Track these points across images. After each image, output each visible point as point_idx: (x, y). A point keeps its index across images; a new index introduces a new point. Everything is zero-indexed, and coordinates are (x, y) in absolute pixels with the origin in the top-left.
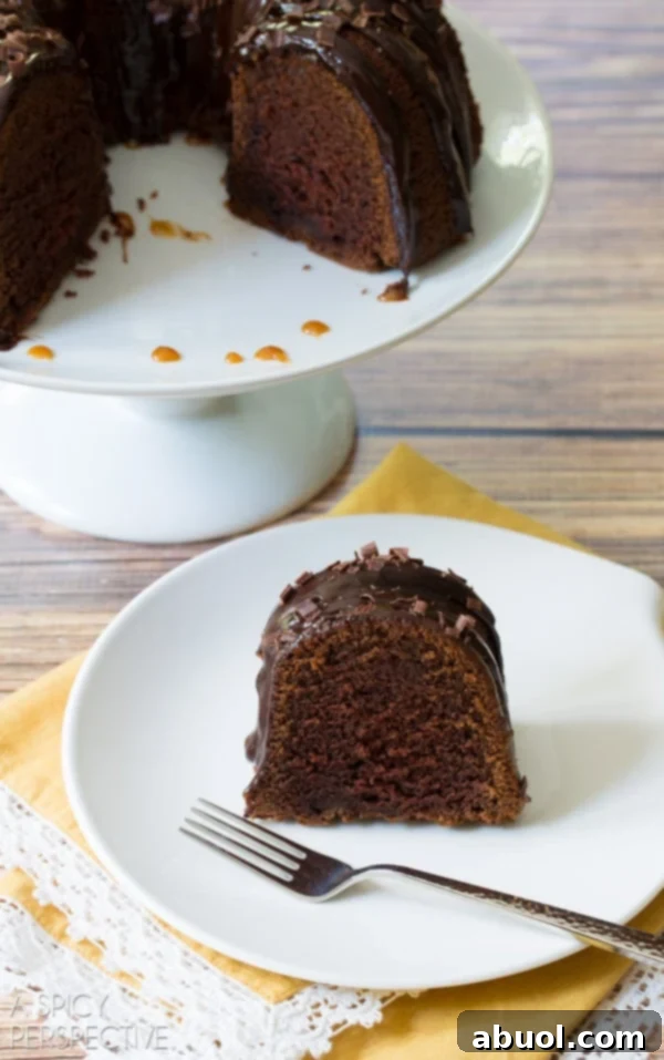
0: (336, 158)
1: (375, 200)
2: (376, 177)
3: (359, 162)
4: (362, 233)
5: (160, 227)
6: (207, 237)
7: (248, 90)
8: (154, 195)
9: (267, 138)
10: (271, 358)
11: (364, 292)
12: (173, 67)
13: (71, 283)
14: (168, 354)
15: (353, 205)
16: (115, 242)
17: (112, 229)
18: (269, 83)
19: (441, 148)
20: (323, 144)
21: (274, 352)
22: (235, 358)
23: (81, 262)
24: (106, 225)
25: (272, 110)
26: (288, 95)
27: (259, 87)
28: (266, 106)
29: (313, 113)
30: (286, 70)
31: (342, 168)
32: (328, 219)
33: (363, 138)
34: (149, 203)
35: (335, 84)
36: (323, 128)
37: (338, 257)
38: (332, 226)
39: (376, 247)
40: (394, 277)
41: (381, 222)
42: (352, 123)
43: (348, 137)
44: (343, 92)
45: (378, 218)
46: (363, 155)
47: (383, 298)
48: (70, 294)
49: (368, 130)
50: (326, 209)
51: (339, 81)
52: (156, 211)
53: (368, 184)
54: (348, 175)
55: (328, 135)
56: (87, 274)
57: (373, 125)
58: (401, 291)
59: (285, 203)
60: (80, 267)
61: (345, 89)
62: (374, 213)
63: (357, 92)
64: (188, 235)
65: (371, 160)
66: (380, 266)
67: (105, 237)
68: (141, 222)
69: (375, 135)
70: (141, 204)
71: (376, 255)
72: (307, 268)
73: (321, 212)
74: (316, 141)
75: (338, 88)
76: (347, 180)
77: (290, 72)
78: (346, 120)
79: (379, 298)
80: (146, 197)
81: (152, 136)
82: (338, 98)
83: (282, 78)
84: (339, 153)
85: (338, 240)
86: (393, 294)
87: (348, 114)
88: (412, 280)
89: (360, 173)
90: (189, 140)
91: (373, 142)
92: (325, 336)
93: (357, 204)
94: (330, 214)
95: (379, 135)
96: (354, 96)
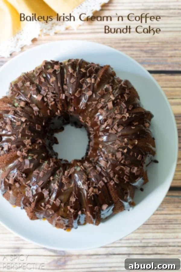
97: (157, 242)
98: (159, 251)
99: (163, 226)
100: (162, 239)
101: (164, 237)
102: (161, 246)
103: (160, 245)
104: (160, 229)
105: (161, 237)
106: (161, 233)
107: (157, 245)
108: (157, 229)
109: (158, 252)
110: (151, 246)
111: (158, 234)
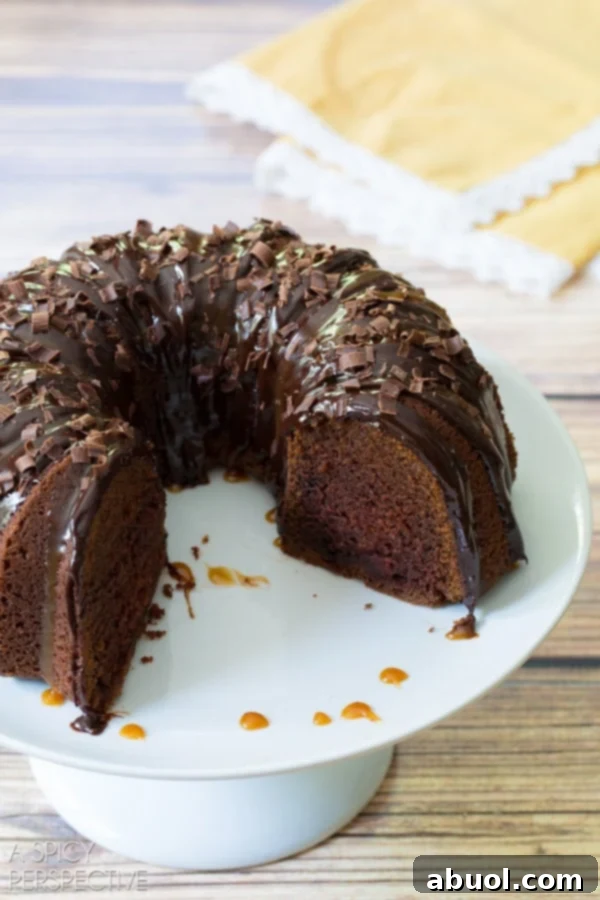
0: (397, 508)
1: (440, 546)
2: (441, 526)
3: (422, 513)
4: (425, 573)
5: (219, 575)
6: (265, 581)
7: (304, 449)
8: (206, 540)
9: (323, 489)
10: (359, 716)
11: (431, 630)
12: (214, 417)
13: (145, 647)
14: (255, 720)
15: (414, 549)
16: (178, 595)
17: (173, 583)
18: (327, 444)
19: (497, 491)
20: (383, 497)
21: (359, 709)
22: (323, 719)
23: (150, 622)
24: (166, 579)
25: (330, 466)
26: (348, 455)
27: (317, 447)
28: (324, 463)
29: (374, 470)
30: (346, 433)
31: (404, 517)
32: (387, 560)
33: (428, 493)
34: (203, 549)
35: (400, 448)
36: (384, 483)
37: (397, 593)
38: (392, 565)
39: (440, 585)
40: (459, 613)
41: (445, 565)
42: (416, 481)
43: (411, 491)
44: (407, 454)
45: (442, 561)
46: (428, 507)
47: (451, 636)
48: (146, 660)
49: (433, 486)
50: (387, 551)
51: (403, 445)
52: (211, 557)
53: (432, 531)
54: (411, 524)
55: (389, 488)
56: (159, 635)
57: (439, 483)
58: (468, 628)
59: (342, 544)
60: (150, 628)
61: (410, 452)
62: (439, 555)
63: (422, 455)
64: (247, 581)
65: (436, 511)
66: (442, 601)
67: (167, 592)
68: (199, 571)
69: (441, 491)
70: (196, 552)
71: (438, 592)
72: (369, 606)
73: (379, 553)
74: (376, 494)
75: (403, 450)
76: (408, 526)
77: (349, 435)
78: (409, 477)
79: (447, 635)
80: (198, 543)
81: (194, 479)
82: (403, 459)
83: (341, 440)
84: (400, 504)
85: (398, 578)
86: (461, 631)
87: (412, 473)
88: (478, 614)
89: (423, 522)
90: (226, 477)
91: (439, 496)
92: (405, 684)
93: (419, 549)
94: (390, 555)
95: (445, 490)
96: (419, 459)
97: (423, 803)
98: (432, 826)
99: (447, 758)
100: (441, 792)
101: (448, 788)
102: (440, 814)
103: (436, 810)
104: (432, 767)
105: (436, 788)
106: (438, 776)
107: (424, 808)
108: (424, 766)
109: (429, 830)
110: (401, 814)
111: (426, 781)
